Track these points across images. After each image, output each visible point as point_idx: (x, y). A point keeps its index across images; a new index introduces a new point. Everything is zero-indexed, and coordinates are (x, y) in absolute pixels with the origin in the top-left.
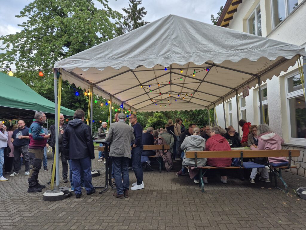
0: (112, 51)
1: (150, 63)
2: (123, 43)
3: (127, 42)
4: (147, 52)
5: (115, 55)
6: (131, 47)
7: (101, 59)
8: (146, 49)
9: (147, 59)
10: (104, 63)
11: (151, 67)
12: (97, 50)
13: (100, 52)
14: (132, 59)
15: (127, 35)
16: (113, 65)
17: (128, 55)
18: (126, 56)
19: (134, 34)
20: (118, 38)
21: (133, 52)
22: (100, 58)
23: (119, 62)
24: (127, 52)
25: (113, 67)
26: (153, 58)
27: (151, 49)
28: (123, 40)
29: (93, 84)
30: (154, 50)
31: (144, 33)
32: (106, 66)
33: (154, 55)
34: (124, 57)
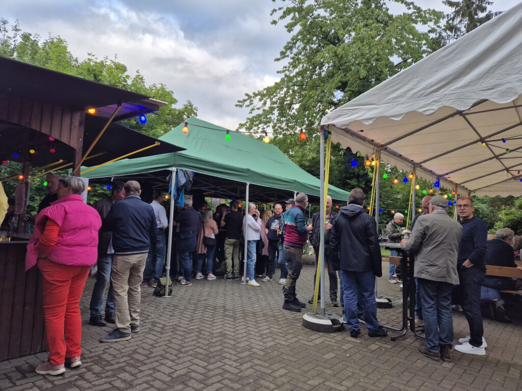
0: (418, 82)
1: (504, 94)
2: (443, 63)
3: (452, 60)
4: (500, 71)
5: (425, 88)
6: (460, 66)
7: (397, 100)
8: (495, 66)
9: (500, 85)
10: (404, 106)
11: (508, 99)
12: (390, 86)
13: (394, 88)
14: (463, 90)
15: (450, 48)
16: (421, 108)
17: (452, 84)
18: (449, 86)
19: (467, 42)
20: (430, 57)
21: (465, 76)
22: (396, 98)
23: (433, 99)
24: (451, 78)
25: (421, 110)
26: (514, 80)
27: (510, 63)
28: (444, 56)
29: (382, 146)
30: (516, 63)
31: (492, 34)
32: (406, 110)
33: (516, 74)
34: (444, 89)
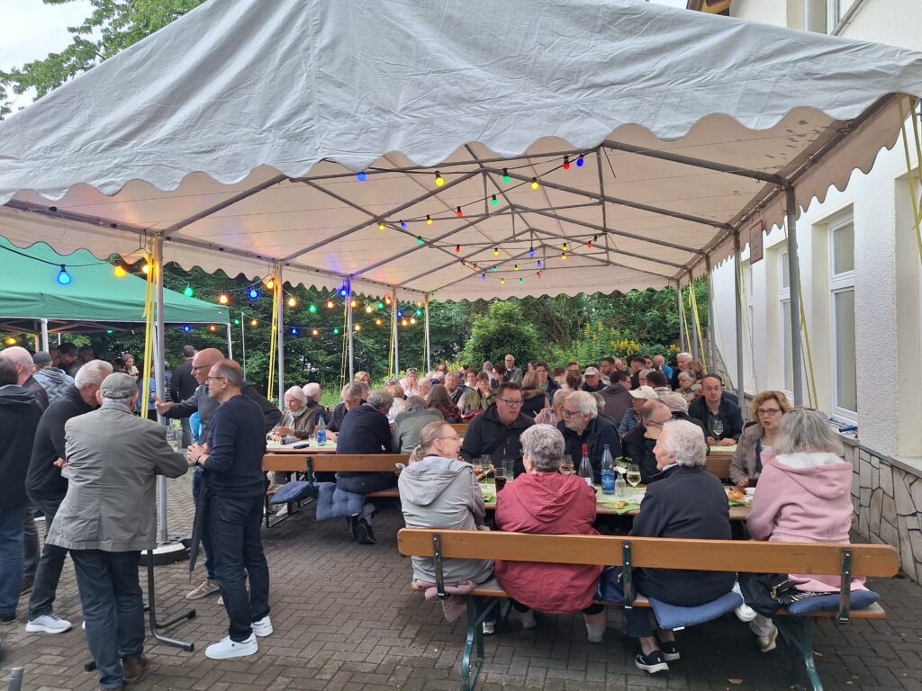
0: (92, 118)
1: (232, 164)
2: (130, 82)
3: (146, 80)
4: (221, 116)
5: (103, 134)
6: (157, 96)
7: (54, 154)
8: (213, 104)
9: (222, 145)
10: (65, 169)
11: (236, 177)
12: (39, 118)
13: (47, 126)
14: (167, 148)
15: (141, 51)
16: (97, 177)
17: (147, 133)
18: (142, 135)
19: (168, 43)
20: (110, 63)
21: (169, 117)
22: (52, 148)
23: (116, 161)
24: (144, 118)
25: (96, 183)
26: (245, 138)
27: (236, 101)
28: (131, 68)
29: (162, 233)
30: (246, 102)
31: (207, 35)
32: (70, 180)
33: (245, 126)
34: (135, 141)
